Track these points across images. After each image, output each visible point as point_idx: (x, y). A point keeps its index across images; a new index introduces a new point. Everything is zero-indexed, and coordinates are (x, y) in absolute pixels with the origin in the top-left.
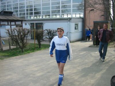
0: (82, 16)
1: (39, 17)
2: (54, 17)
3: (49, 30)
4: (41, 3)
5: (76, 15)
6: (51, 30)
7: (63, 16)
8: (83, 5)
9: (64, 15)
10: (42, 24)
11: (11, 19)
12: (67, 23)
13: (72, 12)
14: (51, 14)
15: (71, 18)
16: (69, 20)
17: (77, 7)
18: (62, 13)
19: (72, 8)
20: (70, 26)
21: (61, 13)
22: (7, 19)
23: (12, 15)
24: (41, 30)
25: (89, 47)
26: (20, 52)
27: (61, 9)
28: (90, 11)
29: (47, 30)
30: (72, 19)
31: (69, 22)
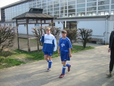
2: (90, 15)
7: (99, 14)
12: (105, 21)
13: (110, 9)
14: (86, 12)
15: (110, 15)
16: (107, 17)
18: (99, 11)
19: (110, 4)
20: (108, 24)
21: (97, 10)
22: (35, 17)
23: (42, 13)
24: (75, 29)
27: (97, 6)
29: (80, 29)
30: (111, 17)
31: (107, 20)
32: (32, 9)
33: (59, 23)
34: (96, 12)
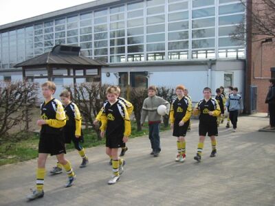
0: (242, 54)
1: (138, 59)
2: (175, 58)
3: (163, 88)
4: (145, 26)
5: (227, 52)
6: (166, 89)
7: (195, 56)
8: (245, 28)
9: (197, 53)
10: (145, 73)
11: (76, 63)
12: (206, 72)
13: (217, 46)
14: (166, 51)
15: (215, 60)
16: (209, 64)
17: (230, 35)
18: (194, 49)
19: (217, 37)
20: (211, 78)
21: (190, 48)
22: (67, 63)
23: (78, 55)
24: (142, 88)
25: (260, 131)
26: (93, 139)
27: (190, 40)
28: (263, 42)
30: (217, 63)
31: (210, 70)
32: (59, 47)
33: (108, 75)
34: (187, 51)
